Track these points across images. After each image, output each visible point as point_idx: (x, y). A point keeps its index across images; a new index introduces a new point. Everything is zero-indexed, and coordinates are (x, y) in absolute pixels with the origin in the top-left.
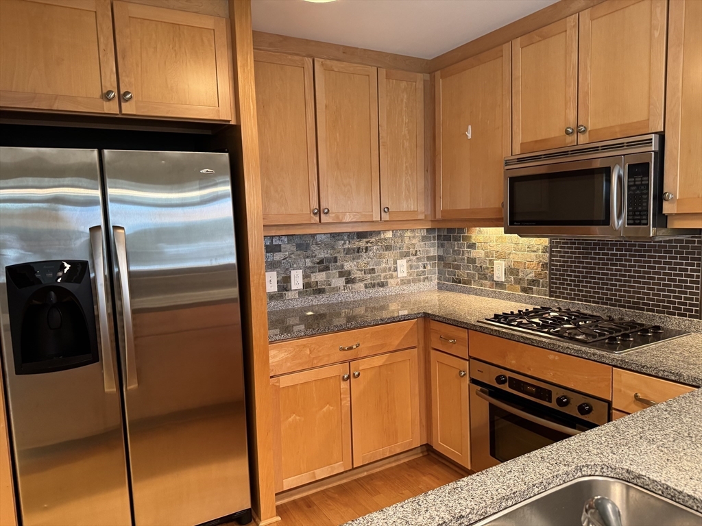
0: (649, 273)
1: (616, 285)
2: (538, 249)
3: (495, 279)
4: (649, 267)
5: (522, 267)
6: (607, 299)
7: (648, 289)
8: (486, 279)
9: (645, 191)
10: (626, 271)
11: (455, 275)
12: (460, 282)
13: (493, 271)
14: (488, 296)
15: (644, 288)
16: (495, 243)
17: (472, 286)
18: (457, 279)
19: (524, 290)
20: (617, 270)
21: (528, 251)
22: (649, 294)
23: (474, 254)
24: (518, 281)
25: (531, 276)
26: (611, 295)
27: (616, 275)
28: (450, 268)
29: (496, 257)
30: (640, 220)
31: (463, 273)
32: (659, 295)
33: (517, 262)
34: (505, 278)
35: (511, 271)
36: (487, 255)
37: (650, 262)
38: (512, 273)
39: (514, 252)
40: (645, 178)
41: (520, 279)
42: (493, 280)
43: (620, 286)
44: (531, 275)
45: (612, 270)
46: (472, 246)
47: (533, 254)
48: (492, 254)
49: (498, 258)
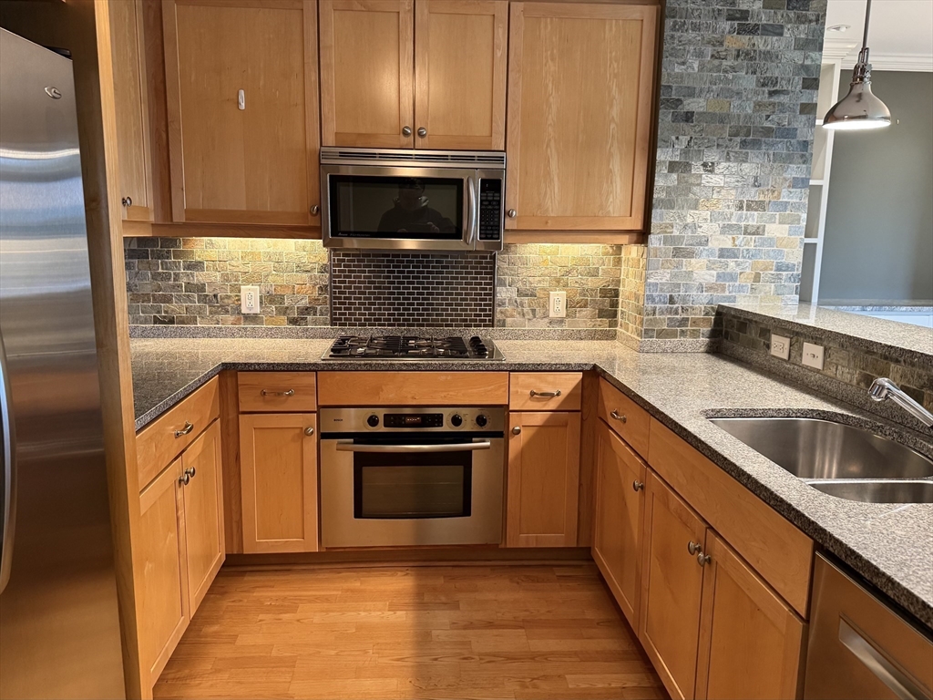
0: (447, 289)
1: (413, 304)
2: (313, 269)
3: (244, 310)
4: (447, 283)
5: (290, 292)
6: (404, 320)
7: (447, 305)
8: (227, 312)
9: (497, 207)
10: (423, 288)
11: (159, 312)
12: (172, 321)
13: (239, 300)
14: (233, 336)
15: (442, 305)
16: (241, 261)
17: (199, 325)
18: (165, 317)
19: (293, 321)
20: (414, 288)
21: (297, 271)
22: (447, 310)
23: (199, 277)
24: (284, 311)
25: (305, 302)
26: (408, 315)
27: (413, 294)
28: (149, 301)
29: (243, 281)
30: (492, 234)
31: (176, 308)
32: (457, 310)
33: (281, 286)
34: (261, 307)
35: (269, 299)
36: (226, 278)
37: (447, 278)
38: (272, 301)
39: (274, 272)
40: (496, 194)
41: (287, 308)
42: (239, 313)
43: (418, 304)
44: (303, 301)
45: (409, 288)
46: (197, 266)
47: (305, 275)
48: (237, 277)
49: (247, 282)
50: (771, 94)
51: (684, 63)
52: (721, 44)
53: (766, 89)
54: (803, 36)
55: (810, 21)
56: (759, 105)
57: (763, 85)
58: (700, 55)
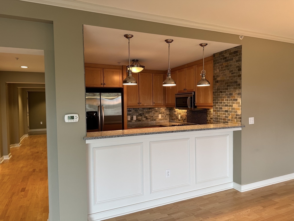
2: (185, 112)
12: (173, 120)
13: (178, 117)
23: (175, 113)
29: (179, 114)
31: (173, 118)
33: (182, 115)
38: (181, 118)
42: (178, 119)
44: (184, 118)
50: (232, 74)
51: (216, 71)
52: (222, 65)
53: (231, 73)
54: (237, 59)
55: (238, 55)
56: (230, 77)
57: (231, 72)
58: (219, 68)
